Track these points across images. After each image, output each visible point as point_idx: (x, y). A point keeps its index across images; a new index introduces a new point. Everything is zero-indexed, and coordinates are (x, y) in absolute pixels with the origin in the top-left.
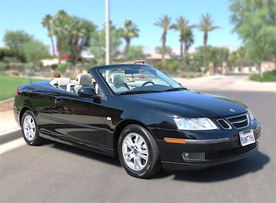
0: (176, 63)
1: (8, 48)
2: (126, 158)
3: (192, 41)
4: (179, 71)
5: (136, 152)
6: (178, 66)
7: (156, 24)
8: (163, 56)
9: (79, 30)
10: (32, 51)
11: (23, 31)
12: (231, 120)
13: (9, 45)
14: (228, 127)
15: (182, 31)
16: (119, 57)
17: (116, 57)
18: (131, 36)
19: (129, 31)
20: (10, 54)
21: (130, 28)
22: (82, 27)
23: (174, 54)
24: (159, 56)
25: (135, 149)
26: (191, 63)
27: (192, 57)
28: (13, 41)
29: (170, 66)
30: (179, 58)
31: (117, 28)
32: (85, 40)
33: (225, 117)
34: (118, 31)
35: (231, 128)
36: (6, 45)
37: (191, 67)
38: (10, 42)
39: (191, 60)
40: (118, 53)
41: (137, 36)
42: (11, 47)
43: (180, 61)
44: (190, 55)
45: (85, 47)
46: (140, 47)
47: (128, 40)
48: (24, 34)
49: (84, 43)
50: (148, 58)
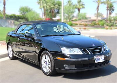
0: (104, 21)
1: (21, 15)
2: (43, 66)
3: (113, 10)
4: (105, 26)
5: (46, 64)
6: (105, 23)
7: (94, 1)
8: (97, 18)
9: (54, 5)
10: (32, 16)
11: (28, 7)
12: (90, 50)
13: (22, 13)
14: (89, 53)
15: (108, 5)
16: (74, 19)
17: (73, 19)
18: (81, 8)
19: (80, 5)
20: (22, 17)
21: (81, 4)
22: (56, 4)
23: (104, 17)
24: (95, 18)
25: (46, 62)
26: (112, 21)
27: (113, 19)
28: (23, 11)
29: (101, 23)
30: (106, 19)
31: (74, 4)
32: (57, 11)
33: (87, 48)
34: (74, 5)
35: (90, 54)
36: (20, 13)
37: (112, 24)
38: (22, 12)
39: (112, 20)
40: (73, 17)
41: (84, 8)
42: (22, 14)
43: (106, 21)
44: (112, 18)
45: (57, 14)
46: (85, 14)
47: (79, 10)
48: (28, 8)
49: (57, 12)
50: (89, 19)
